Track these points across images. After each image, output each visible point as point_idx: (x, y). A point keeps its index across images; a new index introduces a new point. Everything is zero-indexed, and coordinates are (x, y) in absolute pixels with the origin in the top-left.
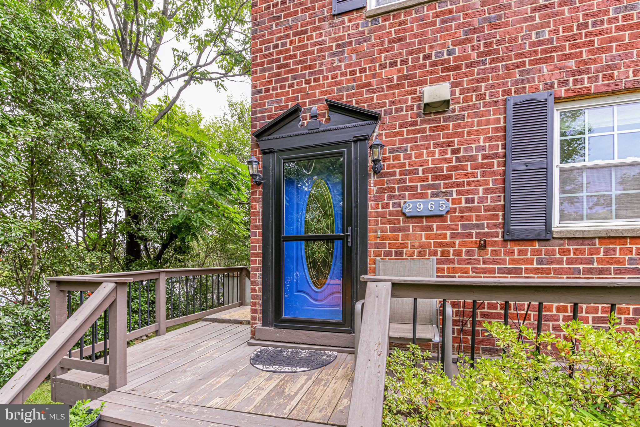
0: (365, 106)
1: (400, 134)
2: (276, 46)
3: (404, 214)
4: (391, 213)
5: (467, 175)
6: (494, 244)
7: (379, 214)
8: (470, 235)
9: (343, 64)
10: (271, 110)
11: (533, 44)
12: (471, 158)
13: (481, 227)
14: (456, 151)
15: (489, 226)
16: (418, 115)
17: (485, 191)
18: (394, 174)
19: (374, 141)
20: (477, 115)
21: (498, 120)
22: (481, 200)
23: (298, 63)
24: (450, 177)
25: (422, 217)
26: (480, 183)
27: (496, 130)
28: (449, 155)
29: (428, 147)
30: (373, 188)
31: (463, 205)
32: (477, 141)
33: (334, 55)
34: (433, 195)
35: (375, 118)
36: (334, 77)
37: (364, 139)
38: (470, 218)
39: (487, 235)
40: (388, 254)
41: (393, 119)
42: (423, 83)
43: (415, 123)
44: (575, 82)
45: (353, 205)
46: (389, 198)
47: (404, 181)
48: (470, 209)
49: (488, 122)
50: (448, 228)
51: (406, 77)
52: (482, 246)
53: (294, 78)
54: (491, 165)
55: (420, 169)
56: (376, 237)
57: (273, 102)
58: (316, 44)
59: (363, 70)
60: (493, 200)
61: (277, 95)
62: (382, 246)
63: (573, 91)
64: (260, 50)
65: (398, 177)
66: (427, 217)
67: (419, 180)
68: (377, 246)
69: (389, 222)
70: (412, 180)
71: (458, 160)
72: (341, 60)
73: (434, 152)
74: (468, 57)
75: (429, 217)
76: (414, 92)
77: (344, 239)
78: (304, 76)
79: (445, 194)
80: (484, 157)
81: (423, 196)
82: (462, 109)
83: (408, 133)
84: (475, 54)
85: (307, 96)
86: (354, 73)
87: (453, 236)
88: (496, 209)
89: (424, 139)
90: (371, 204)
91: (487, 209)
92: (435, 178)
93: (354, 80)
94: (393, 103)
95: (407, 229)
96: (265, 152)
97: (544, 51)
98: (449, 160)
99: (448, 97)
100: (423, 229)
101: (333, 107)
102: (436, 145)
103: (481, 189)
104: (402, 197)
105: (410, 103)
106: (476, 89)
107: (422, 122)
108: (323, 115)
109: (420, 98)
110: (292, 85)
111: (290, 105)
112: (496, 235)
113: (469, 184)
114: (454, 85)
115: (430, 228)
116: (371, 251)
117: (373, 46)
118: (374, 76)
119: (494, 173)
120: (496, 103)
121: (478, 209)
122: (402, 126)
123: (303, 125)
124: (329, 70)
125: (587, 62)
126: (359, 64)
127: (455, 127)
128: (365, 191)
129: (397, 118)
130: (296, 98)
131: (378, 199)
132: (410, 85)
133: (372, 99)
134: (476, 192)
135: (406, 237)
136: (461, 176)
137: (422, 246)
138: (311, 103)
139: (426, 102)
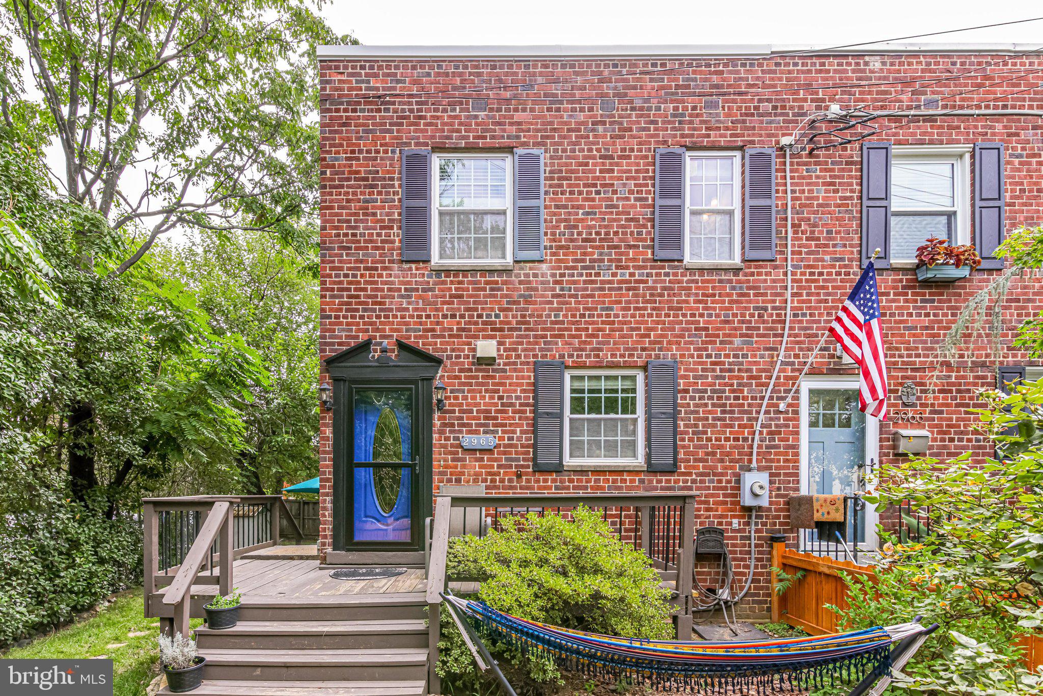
0: (430, 350)
1: (459, 378)
2: (346, 276)
3: (462, 447)
4: (452, 446)
5: (509, 418)
6: (527, 474)
7: (442, 446)
8: (511, 466)
9: (411, 307)
10: (341, 337)
11: (553, 323)
12: (512, 405)
13: (518, 460)
14: (500, 398)
15: (524, 460)
16: (473, 364)
17: (522, 432)
18: (454, 412)
19: (437, 382)
20: (515, 370)
21: (529, 377)
22: (519, 439)
23: (369, 297)
24: (496, 418)
25: (476, 450)
26: (517, 425)
27: (528, 385)
28: (496, 401)
29: (480, 392)
30: (437, 423)
31: (506, 442)
32: (515, 391)
33: (402, 297)
34: (485, 432)
35: (439, 362)
36: (403, 317)
37: (430, 379)
38: (510, 453)
39: (523, 466)
40: (449, 481)
41: (453, 364)
42: (477, 337)
43: (470, 370)
44: (578, 356)
45: (421, 436)
46: (451, 432)
47: (462, 418)
48: (511, 446)
49: (523, 378)
50: (496, 460)
51: (463, 330)
52: (519, 476)
53: (365, 310)
54: (525, 412)
55: (475, 409)
56: (440, 466)
57: (343, 330)
58: (386, 283)
59: (428, 317)
60: (527, 440)
61: (348, 324)
62: (444, 473)
63: (576, 362)
64: (330, 276)
65: (457, 414)
66: (481, 450)
67: (474, 418)
68: (440, 473)
69: (451, 453)
70: (468, 418)
71: (503, 405)
72: (409, 303)
73: (485, 397)
74: (509, 323)
75: (482, 451)
76: (469, 344)
77: (412, 467)
78: (374, 310)
79: (493, 432)
80: (521, 405)
81: (476, 432)
82: (505, 364)
83: (466, 377)
84: (514, 321)
85: (377, 330)
86: (420, 317)
87: (499, 467)
88: (528, 446)
89: (478, 384)
90: (435, 436)
91: (523, 446)
92: (486, 418)
93: (421, 323)
94: (453, 350)
95: (464, 460)
96: (336, 380)
97: (560, 329)
98: (496, 405)
99: (494, 354)
100: (477, 460)
101: (402, 346)
102: (487, 391)
103: (518, 429)
104: (461, 432)
105: (466, 352)
106: (515, 350)
107: (477, 370)
108: (393, 351)
109: (474, 350)
110: (362, 317)
111: (362, 337)
112: (528, 466)
113: (511, 425)
114: (500, 343)
115: (482, 459)
116: (436, 478)
117: (436, 296)
118: (438, 323)
119: (527, 418)
120: (528, 363)
121: (515, 446)
122: (461, 371)
123: (374, 356)
124: (398, 310)
125: (585, 342)
126: (424, 310)
127: (500, 377)
128: (431, 425)
129: (457, 364)
130: (367, 331)
131: (441, 432)
132: (467, 337)
133: (436, 344)
134: (514, 432)
135: (464, 466)
136: (505, 419)
137: (476, 474)
138: (381, 337)
139: (478, 355)
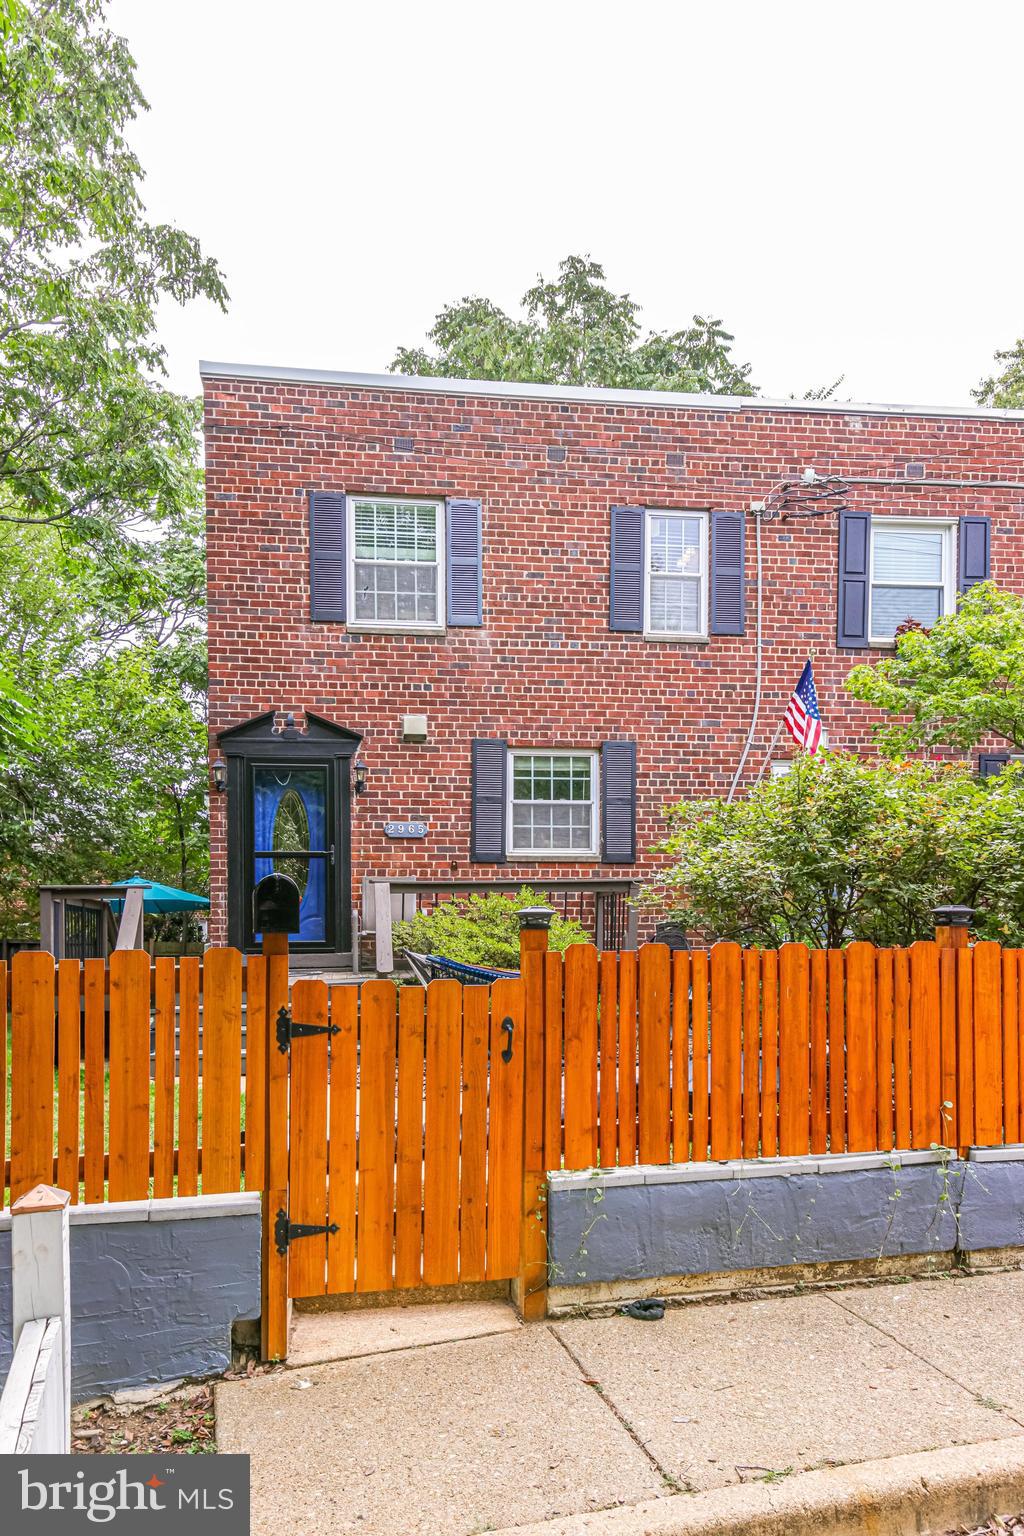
0: (347, 724)
1: (382, 756)
2: (241, 635)
3: (386, 835)
4: (374, 834)
5: (441, 803)
6: (463, 865)
7: (362, 834)
8: (444, 857)
9: (322, 674)
10: (235, 707)
11: (492, 696)
12: (446, 788)
13: (452, 850)
14: (432, 780)
15: (460, 850)
16: (399, 741)
17: (457, 819)
18: (376, 795)
19: (355, 762)
20: (449, 749)
21: (466, 758)
22: (454, 826)
23: (270, 661)
24: (427, 803)
25: (402, 839)
26: (451, 811)
27: (464, 765)
28: (426, 783)
29: (408, 773)
30: (356, 808)
31: (439, 829)
32: (449, 773)
33: (311, 662)
34: (413, 819)
35: (357, 738)
36: (313, 685)
37: (347, 758)
38: (444, 842)
39: (459, 857)
40: (371, 873)
41: (374, 740)
42: (404, 711)
43: (396, 748)
44: (523, 735)
45: (336, 823)
46: (372, 818)
47: (386, 803)
48: (445, 834)
49: (458, 757)
50: (426, 850)
51: (387, 702)
52: (454, 868)
53: (265, 676)
54: (461, 796)
55: (401, 792)
56: (359, 856)
57: (238, 699)
58: (291, 645)
59: (344, 686)
60: (463, 827)
61: (244, 692)
62: (365, 865)
63: (521, 741)
64: (220, 635)
65: (380, 798)
66: (409, 839)
67: (400, 803)
68: (360, 865)
69: (372, 842)
70: (393, 803)
71: (434, 788)
72: (320, 670)
73: (413, 779)
74: (441, 695)
75: (410, 840)
76: (394, 718)
77: (327, 857)
78: (277, 677)
79: (423, 818)
80: (456, 788)
81: (404, 819)
82: (437, 742)
83: (390, 756)
84: (448, 693)
85: (281, 700)
86: (333, 686)
87: (431, 857)
88: (465, 835)
89: (404, 764)
90: (354, 822)
91: (458, 834)
92: (414, 803)
93: (335, 694)
94: (374, 725)
95: (389, 850)
96: (231, 757)
97: (501, 704)
98: (427, 788)
99: (424, 731)
100: (404, 850)
101: (311, 719)
102: (415, 772)
103: (453, 816)
104: (384, 818)
105: (391, 728)
106: (449, 726)
107: (403, 749)
108: (301, 724)
109: (400, 725)
110: (261, 684)
111: (262, 708)
112: (465, 857)
113: (444, 811)
114: (430, 719)
115: (411, 849)
116: (354, 870)
117: (354, 663)
118: (356, 694)
119: (463, 803)
120: (464, 742)
121: (450, 834)
122: (384, 748)
123: (277, 730)
124: (307, 677)
125: (531, 720)
126: (340, 678)
127: (432, 757)
128: (349, 810)
129: (380, 741)
130: (268, 700)
131: (361, 818)
132: (391, 710)
133: (353, 717)
134: (449, 819)
135: (388, 857)
136: (437, 803)
137: (403, 865)
138: (286, 708)
139: (406, 732)
